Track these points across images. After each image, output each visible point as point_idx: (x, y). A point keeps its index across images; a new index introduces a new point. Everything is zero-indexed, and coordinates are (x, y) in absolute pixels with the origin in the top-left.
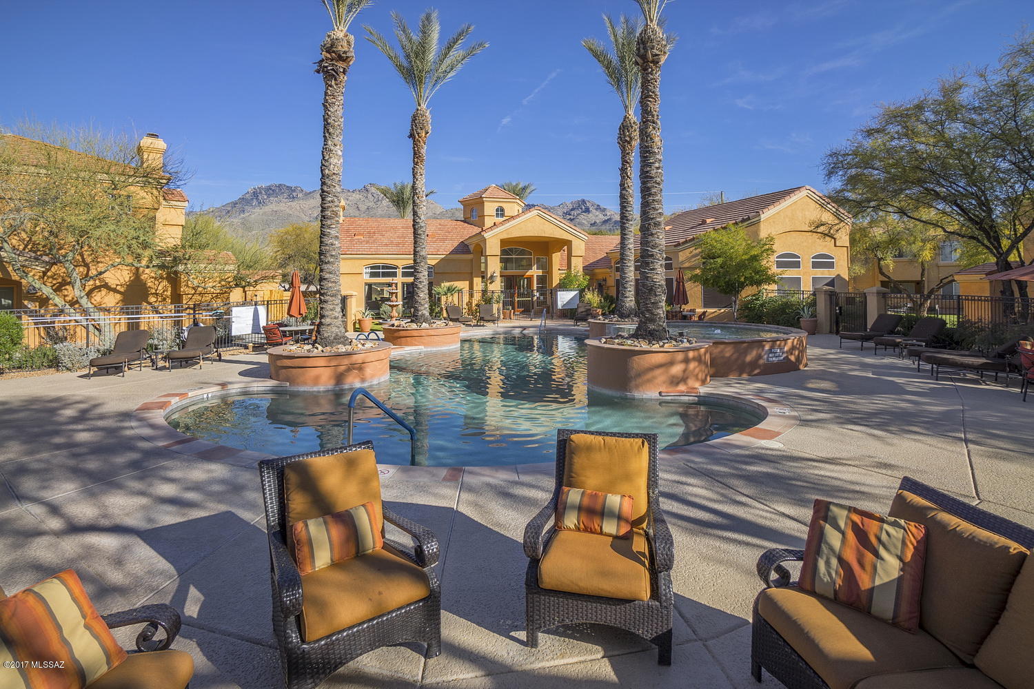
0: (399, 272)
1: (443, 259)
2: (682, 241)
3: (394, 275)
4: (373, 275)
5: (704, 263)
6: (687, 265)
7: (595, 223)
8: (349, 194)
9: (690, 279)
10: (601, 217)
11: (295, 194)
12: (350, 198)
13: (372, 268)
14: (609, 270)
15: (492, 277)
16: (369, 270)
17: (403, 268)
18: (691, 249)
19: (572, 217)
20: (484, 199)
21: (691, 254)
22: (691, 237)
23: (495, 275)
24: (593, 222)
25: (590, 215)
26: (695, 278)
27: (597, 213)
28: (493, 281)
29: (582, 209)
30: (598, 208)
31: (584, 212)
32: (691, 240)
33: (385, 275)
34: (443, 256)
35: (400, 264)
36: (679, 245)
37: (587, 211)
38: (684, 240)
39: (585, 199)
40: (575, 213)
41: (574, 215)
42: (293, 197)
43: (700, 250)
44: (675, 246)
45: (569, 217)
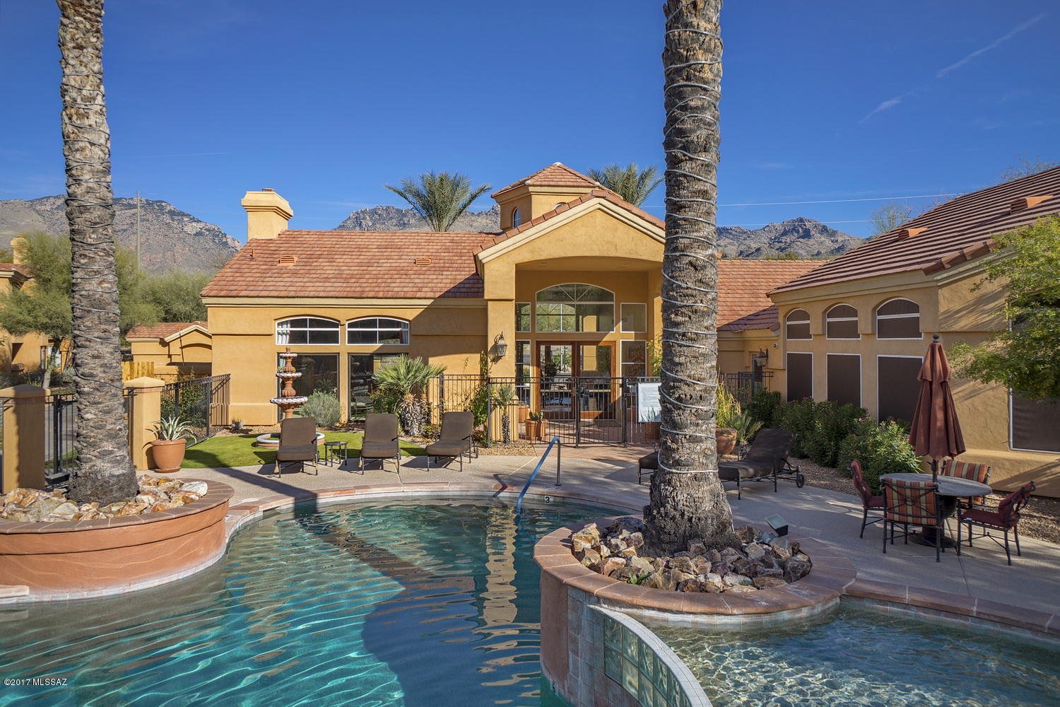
0: (343, 332)
1: (429, 309)
2: (946, 257)
3: (333, 338)
4: (296, 338)
5: (1019, 320)
6: (965, 323)
7: (819, 253)
8: (473, 218)
9: (972, 371)
10: (829, 244)
11: (406, 220)
12: (475, 224)
13: (294, 324)
14: (773, 334)
15: (496, 347)
16: (288, 329)
17: (350, 325)
18: (977, 279)
19: (782, 245)
20: (531, 189)
21: (977, 294)
22: (980, 244)
23: (501, 342)
24: (816, 252)
25: (811, 241)
26: (987, 369)
27: (823, 239)
28: (500, 358)
29: (798, 232)
30: (824, 230)
31: (802, 237)
32: (977, 254)
33: (316, 338)
34: (429, 302)
35: (344, 316)
36: (940, 267)
37: (807, 234)
38: (957, 254)
39: (805, 217)
40: (788, 239)
41: (786, 242)
42: (405, 224)
43: (1005, 280)
44: (928, 272)
45: (778, 245)
